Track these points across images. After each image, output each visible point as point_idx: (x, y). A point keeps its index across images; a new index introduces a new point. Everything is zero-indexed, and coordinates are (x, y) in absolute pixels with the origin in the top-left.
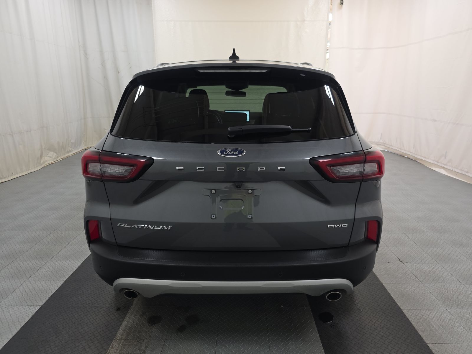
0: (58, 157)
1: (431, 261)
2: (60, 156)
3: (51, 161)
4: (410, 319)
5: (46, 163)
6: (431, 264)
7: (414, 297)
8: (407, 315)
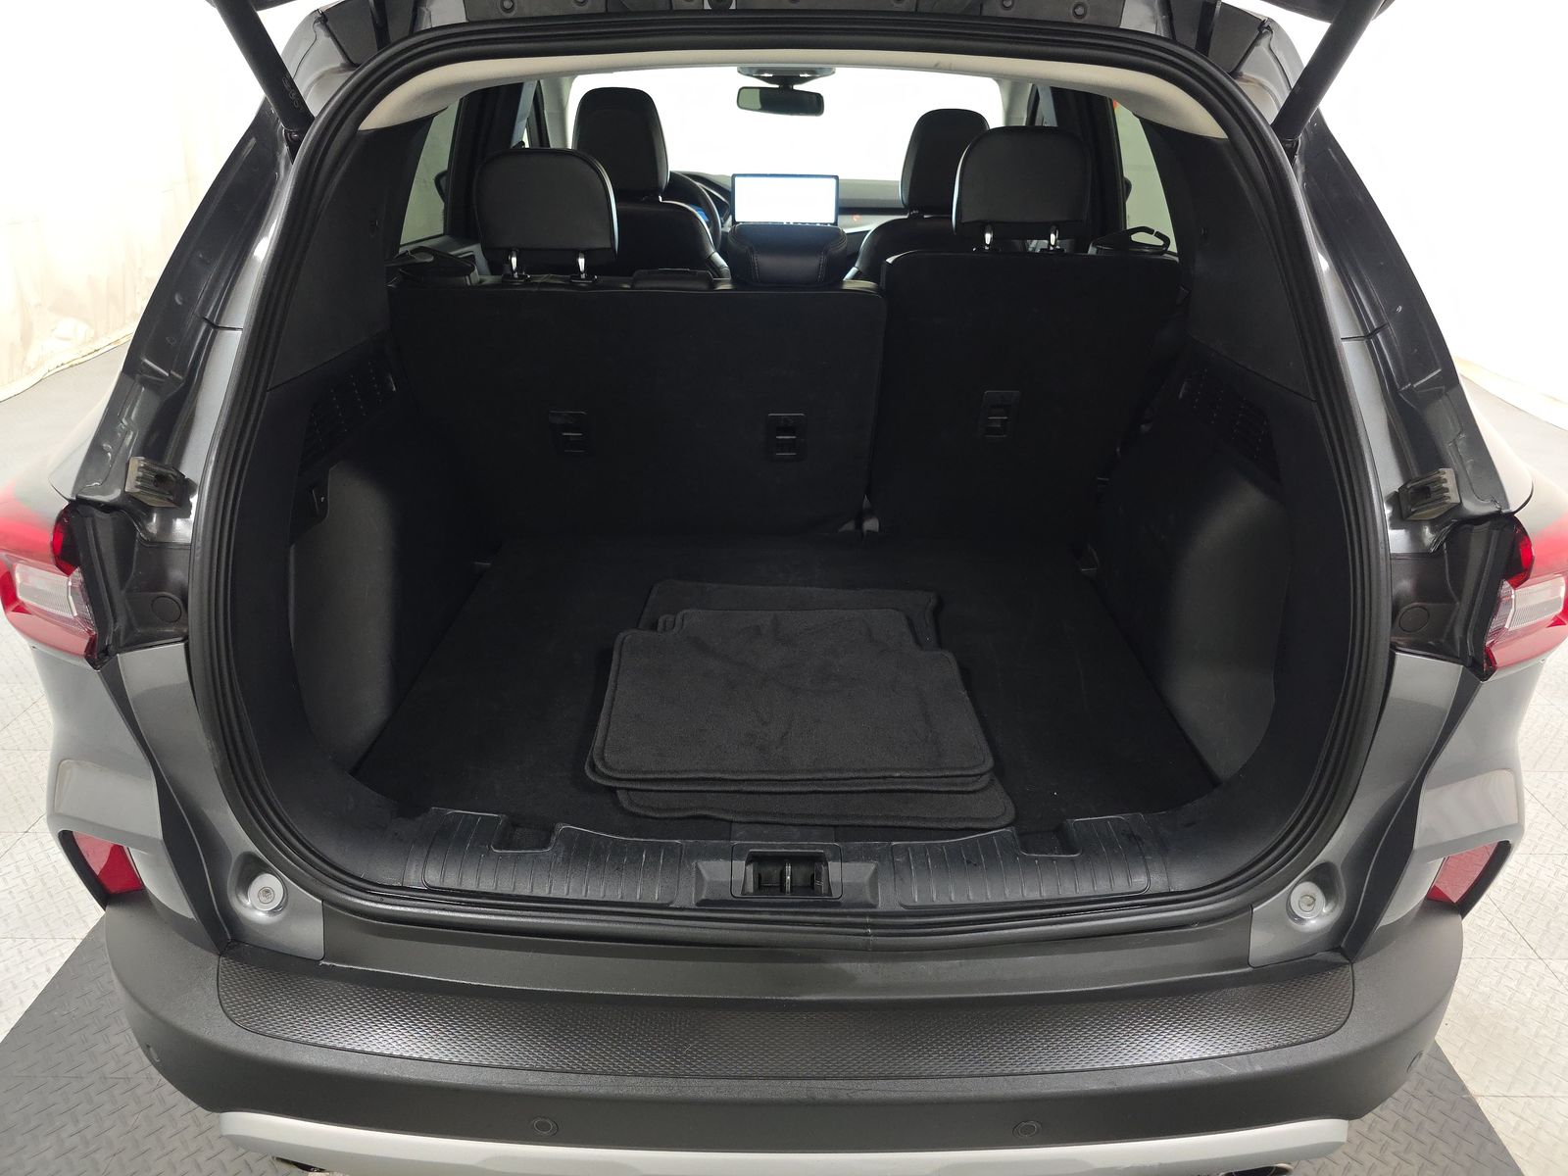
0: (96, 338)
1: (1559, 837)
2: (106, 333)
3: (68, 354)
4: (1514, 1151)
5: (51, 364)
6: (1561, 857)
7: (1517, 1028)
8: (1498, 1127)
